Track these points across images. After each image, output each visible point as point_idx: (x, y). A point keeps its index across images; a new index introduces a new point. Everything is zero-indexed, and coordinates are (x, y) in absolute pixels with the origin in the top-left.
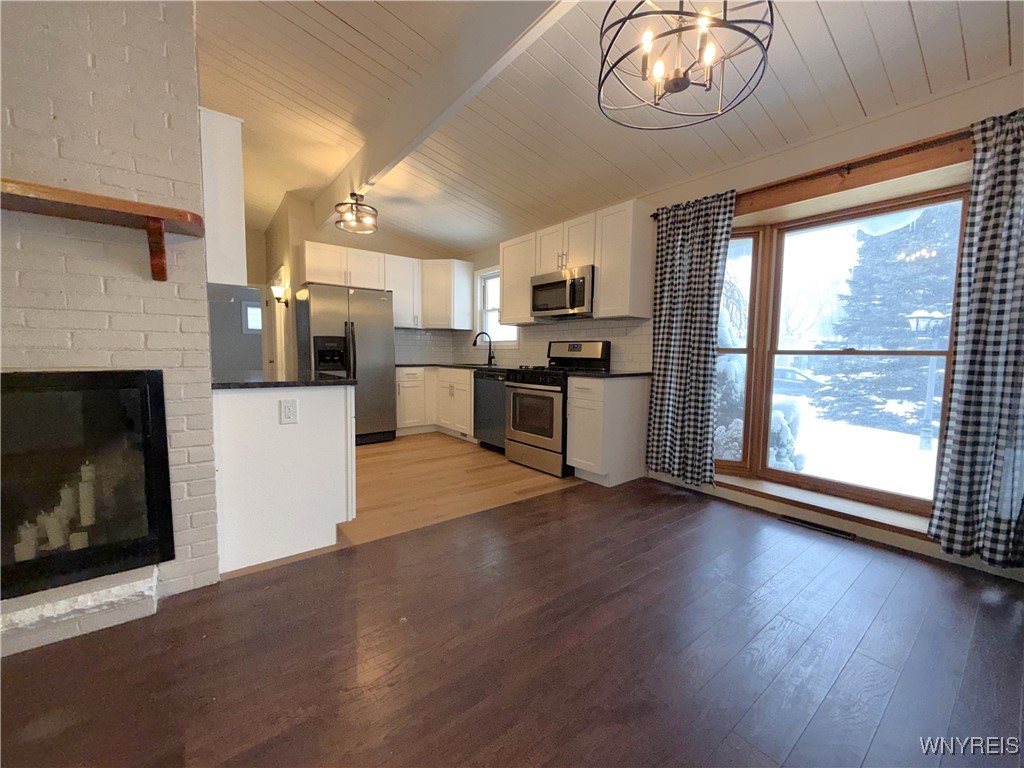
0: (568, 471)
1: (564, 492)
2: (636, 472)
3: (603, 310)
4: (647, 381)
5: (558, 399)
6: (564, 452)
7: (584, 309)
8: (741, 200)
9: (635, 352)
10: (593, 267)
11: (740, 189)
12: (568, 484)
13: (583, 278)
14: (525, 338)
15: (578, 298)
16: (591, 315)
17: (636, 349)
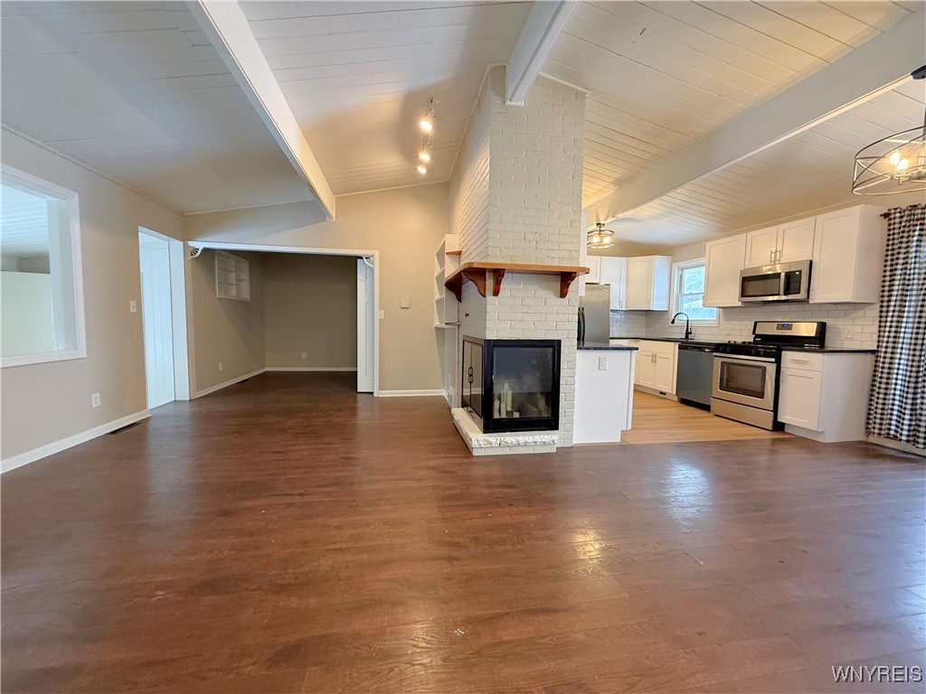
0: (779, 427)
1: (774, 440)
2: (859, 436)
3: (818, 296)
4: (870, 357)
5: (771, 369)
6: (776, 411)
7: (802, 296)
10: (811, 262)
12: (778, 436)
13: (800, 271)
14: (727, 318)
15: (793, 285)
16: (805, 301)
17: (858, 329)
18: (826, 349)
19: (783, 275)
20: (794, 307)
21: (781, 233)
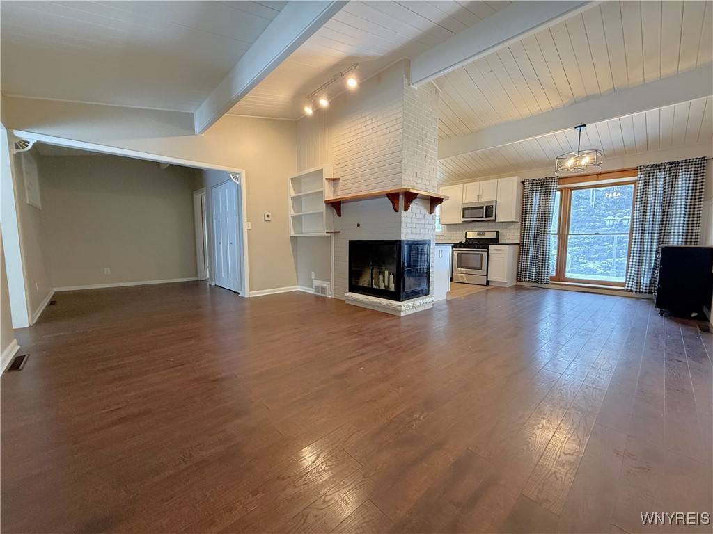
0: (488, 283)
1: (487, 290)
2: (514, 283)
3: (499, 219)
4: (517, 246)
5: (485, 254)
6: (487, 276)
7: (493, 218)
8: (560, 180)
9: (512, 235)
10: (496, 201)
11: (560, 176)
12: (488, 288)
13: (492, 206)
14: (448, 230)
15: (489, 213)
16: (495, 221)
17: (512, 234)
18: (500, 243)
19: (485, 207)
20: (490, 224)
21: (481, 185)
